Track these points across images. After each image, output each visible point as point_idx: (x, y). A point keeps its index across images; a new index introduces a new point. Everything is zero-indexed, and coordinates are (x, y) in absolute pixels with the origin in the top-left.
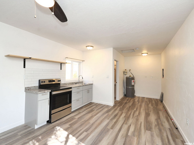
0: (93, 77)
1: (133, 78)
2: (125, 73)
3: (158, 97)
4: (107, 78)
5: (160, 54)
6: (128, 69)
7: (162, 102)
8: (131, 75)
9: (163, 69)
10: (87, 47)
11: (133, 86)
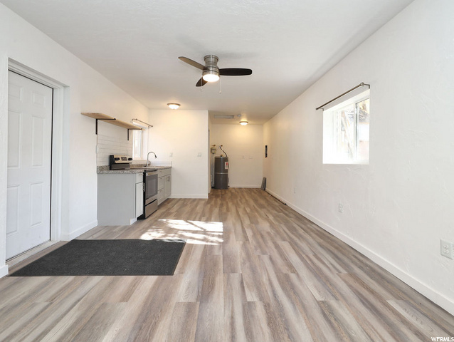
0: (171, 156)
1: (226, 159)
2: (213, 151)
3: (259, 186)
4: (198, 156)
5: (262, 125)
6: (218, 144)
7: (265, 190)
8: (222, 153)
9: (266, 146)
10: (168, 104)
11: (227, 171)
